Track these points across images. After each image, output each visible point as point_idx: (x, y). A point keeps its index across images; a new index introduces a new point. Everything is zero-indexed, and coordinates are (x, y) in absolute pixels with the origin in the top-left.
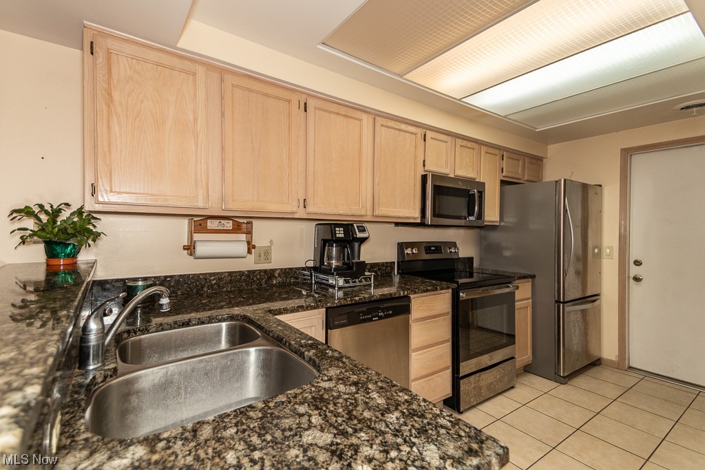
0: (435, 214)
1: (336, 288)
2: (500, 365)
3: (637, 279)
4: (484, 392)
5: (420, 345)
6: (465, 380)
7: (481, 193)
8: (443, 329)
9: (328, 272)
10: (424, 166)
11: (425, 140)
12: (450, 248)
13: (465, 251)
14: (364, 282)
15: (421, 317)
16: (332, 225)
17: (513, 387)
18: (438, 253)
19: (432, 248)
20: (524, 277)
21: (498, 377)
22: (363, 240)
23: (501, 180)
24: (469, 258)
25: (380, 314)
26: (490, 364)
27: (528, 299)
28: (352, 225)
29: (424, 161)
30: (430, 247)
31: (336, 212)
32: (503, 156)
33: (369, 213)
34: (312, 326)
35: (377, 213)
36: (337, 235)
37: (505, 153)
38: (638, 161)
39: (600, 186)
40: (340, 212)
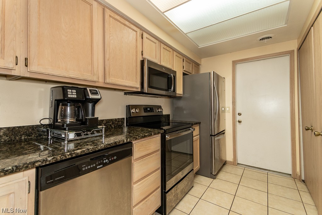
0: (150, 86)
1: (66, 142)
2: (187, 176)
3: (240, 122)
4: (180, 196)
5: (140, 178)
6: (169, 193)
7: (175, 77)
8: (155, 162)
9: (61, 128)
10: (142, 55)
11: (142, 38)
12: (158, 109)
13: (166, 111)
14: (96, 134)
15: (140, 156)
16: (64, 87)
17: (193, 187)
18: (151, 112)
19: (148, 109)
20: (196, 124)
21: (186, 184)
22: (96, 101)
23: (183, 73)
24: (168, 115)
25: (105, 161)
26: (182, 177)
27: (197, 135)
28: (86, 89)
29: (142, 51)
30: (147, 108)
31: (66, 75)
32: (184, 59)
33: (101, 80)
34: (10, 194)
35: (108, 81)
36: (69, 96)
37: (184, 58)
38: (239, 67)
39: (224, 78)
40: (72, 76)
